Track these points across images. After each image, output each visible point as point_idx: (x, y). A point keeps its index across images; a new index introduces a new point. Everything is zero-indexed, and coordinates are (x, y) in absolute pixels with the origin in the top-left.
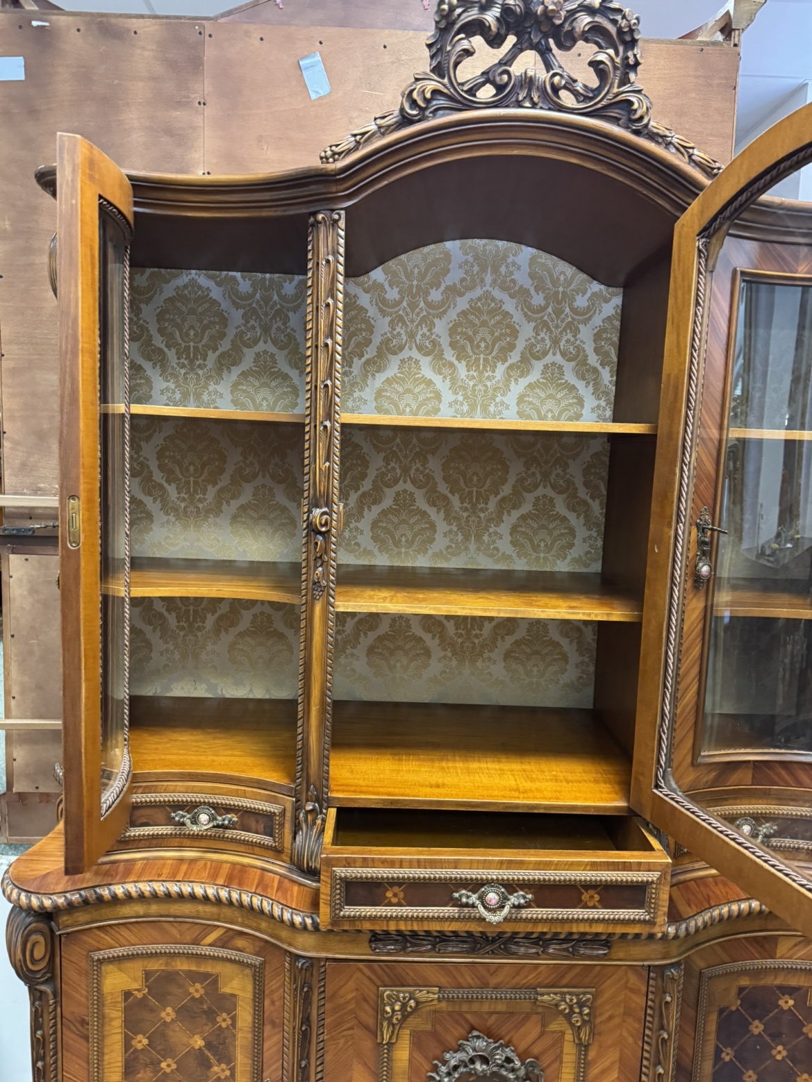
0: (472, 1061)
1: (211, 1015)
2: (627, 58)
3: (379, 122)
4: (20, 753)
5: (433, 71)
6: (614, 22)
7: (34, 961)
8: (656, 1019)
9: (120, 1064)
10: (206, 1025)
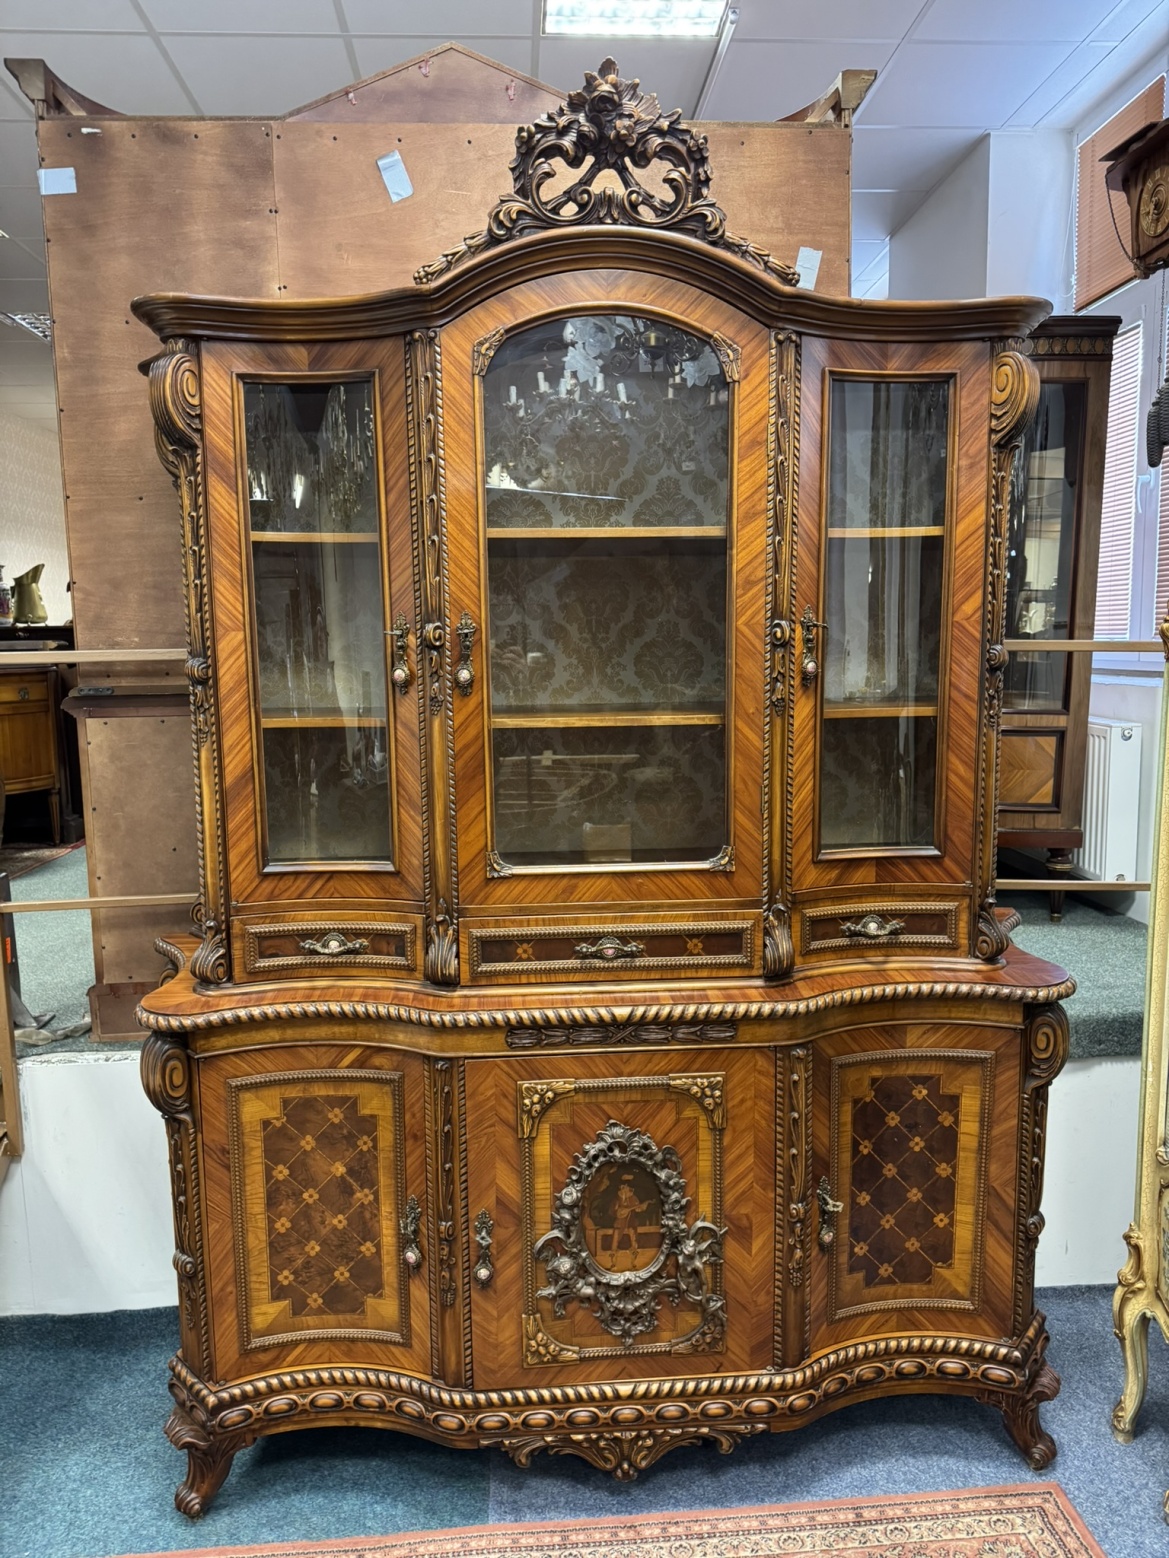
0: (610, 1149)
1: (351, 1140)
2: (699, 174)
3: (469, 242)
4: (109, 941)
5: (517, 192)
6: (684, 142)
7: (174, 1087)
8: (787, 1100)
9: (262, 1195)
10: (347, 1150)
